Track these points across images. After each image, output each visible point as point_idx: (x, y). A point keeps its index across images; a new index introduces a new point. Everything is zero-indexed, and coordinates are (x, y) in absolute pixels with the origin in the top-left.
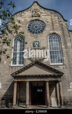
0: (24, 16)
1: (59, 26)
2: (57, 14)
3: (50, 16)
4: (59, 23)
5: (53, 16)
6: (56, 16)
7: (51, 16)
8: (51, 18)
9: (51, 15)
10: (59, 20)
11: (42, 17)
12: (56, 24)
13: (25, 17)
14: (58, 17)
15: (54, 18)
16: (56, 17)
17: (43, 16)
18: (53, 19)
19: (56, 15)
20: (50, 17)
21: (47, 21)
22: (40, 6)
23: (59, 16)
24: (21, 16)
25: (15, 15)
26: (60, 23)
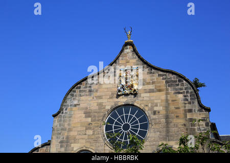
0: (98, 94)
1: (185, 125)
2: (183, 85)
3: (164, 92)
4: (186, 116)
5: (173, 92)
6: (179, 93)
7: (167, 94)
8: (167, 100)
9: (167, 90)
10: (185, 107)
11: (143, 95)
12: (175, 121)
13: (100, 97)
14: (185, 96)
15: (173, 101)
16: (181, 96)
17: (146, 91)
18: (170, 102)
19: (181, 89)
20: (163, 97)
21: (156, 109)
22: (139, 57)
23: (187, 92)
24: (90, 91)
25: (75, 89)
26: (189, 116)
